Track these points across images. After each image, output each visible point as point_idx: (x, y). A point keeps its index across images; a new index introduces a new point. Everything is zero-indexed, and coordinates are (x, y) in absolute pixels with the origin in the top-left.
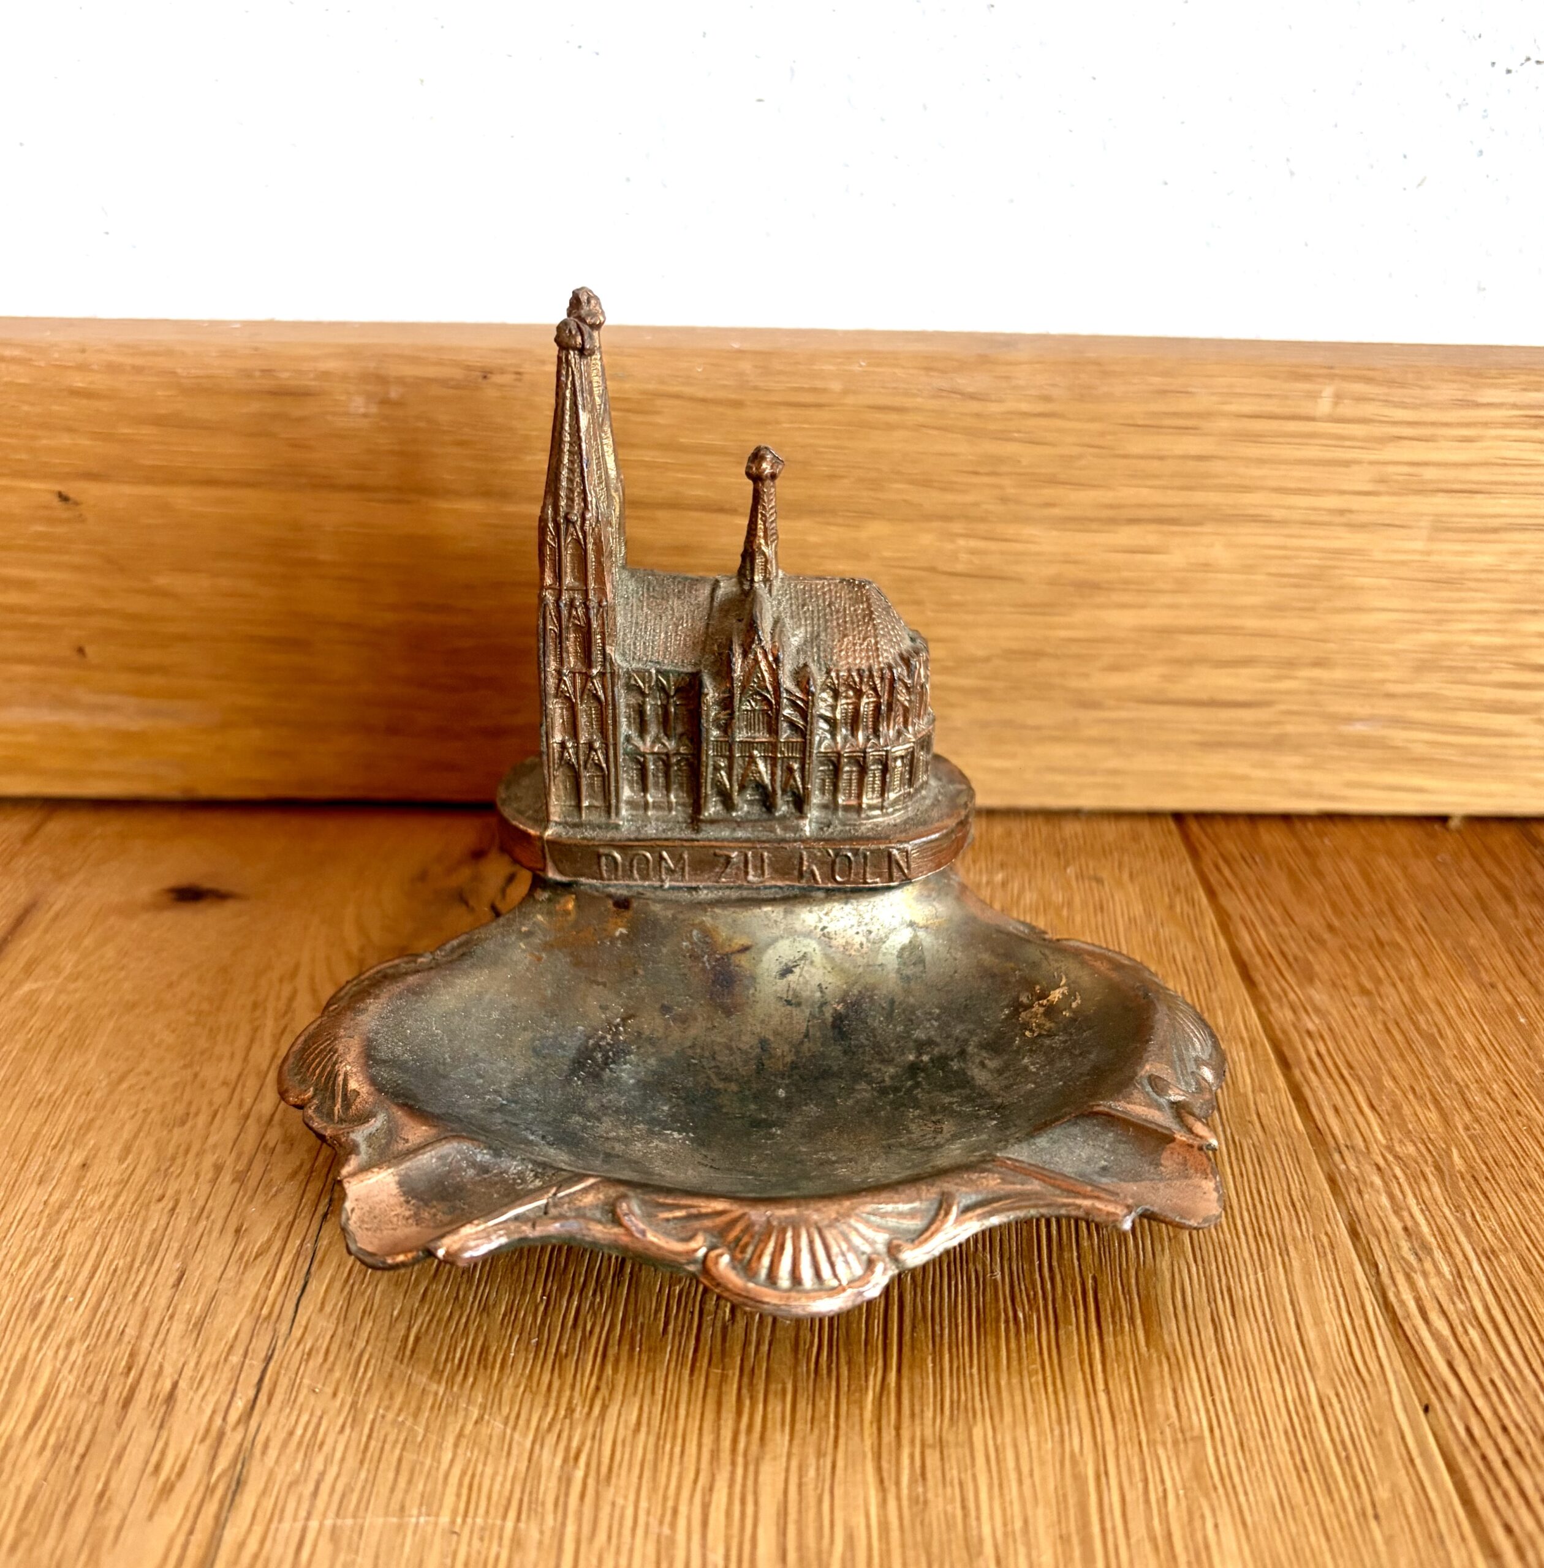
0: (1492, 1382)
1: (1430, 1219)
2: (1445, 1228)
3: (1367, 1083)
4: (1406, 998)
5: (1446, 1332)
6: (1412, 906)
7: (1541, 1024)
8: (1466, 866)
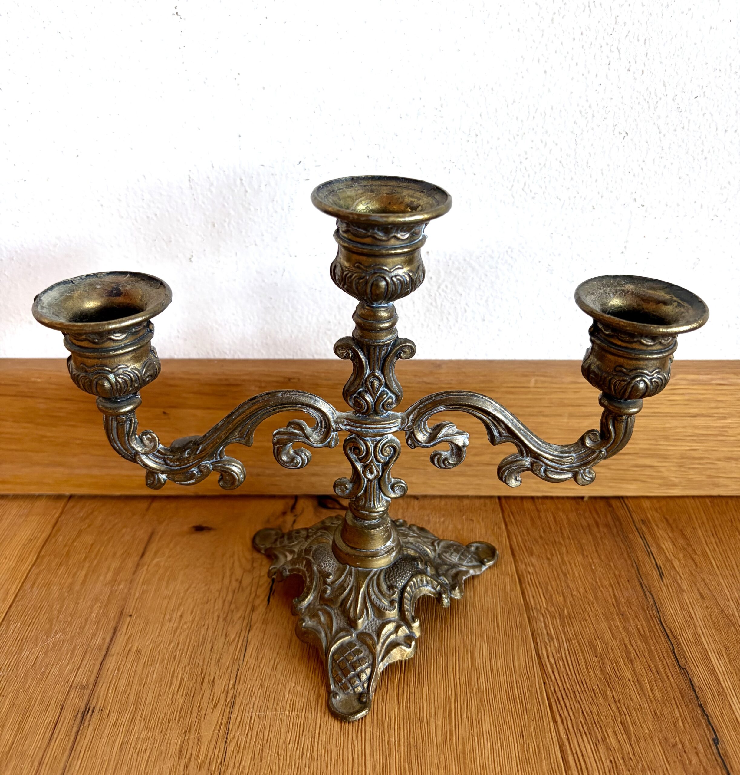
0: (563, 676)
1: (555, 630)
2: (558, 632)
3: (544, 588)
4: (560, 561)
5: (553, 662)
6: (567, 529)
7: (599, 569)
8: (587, 514)
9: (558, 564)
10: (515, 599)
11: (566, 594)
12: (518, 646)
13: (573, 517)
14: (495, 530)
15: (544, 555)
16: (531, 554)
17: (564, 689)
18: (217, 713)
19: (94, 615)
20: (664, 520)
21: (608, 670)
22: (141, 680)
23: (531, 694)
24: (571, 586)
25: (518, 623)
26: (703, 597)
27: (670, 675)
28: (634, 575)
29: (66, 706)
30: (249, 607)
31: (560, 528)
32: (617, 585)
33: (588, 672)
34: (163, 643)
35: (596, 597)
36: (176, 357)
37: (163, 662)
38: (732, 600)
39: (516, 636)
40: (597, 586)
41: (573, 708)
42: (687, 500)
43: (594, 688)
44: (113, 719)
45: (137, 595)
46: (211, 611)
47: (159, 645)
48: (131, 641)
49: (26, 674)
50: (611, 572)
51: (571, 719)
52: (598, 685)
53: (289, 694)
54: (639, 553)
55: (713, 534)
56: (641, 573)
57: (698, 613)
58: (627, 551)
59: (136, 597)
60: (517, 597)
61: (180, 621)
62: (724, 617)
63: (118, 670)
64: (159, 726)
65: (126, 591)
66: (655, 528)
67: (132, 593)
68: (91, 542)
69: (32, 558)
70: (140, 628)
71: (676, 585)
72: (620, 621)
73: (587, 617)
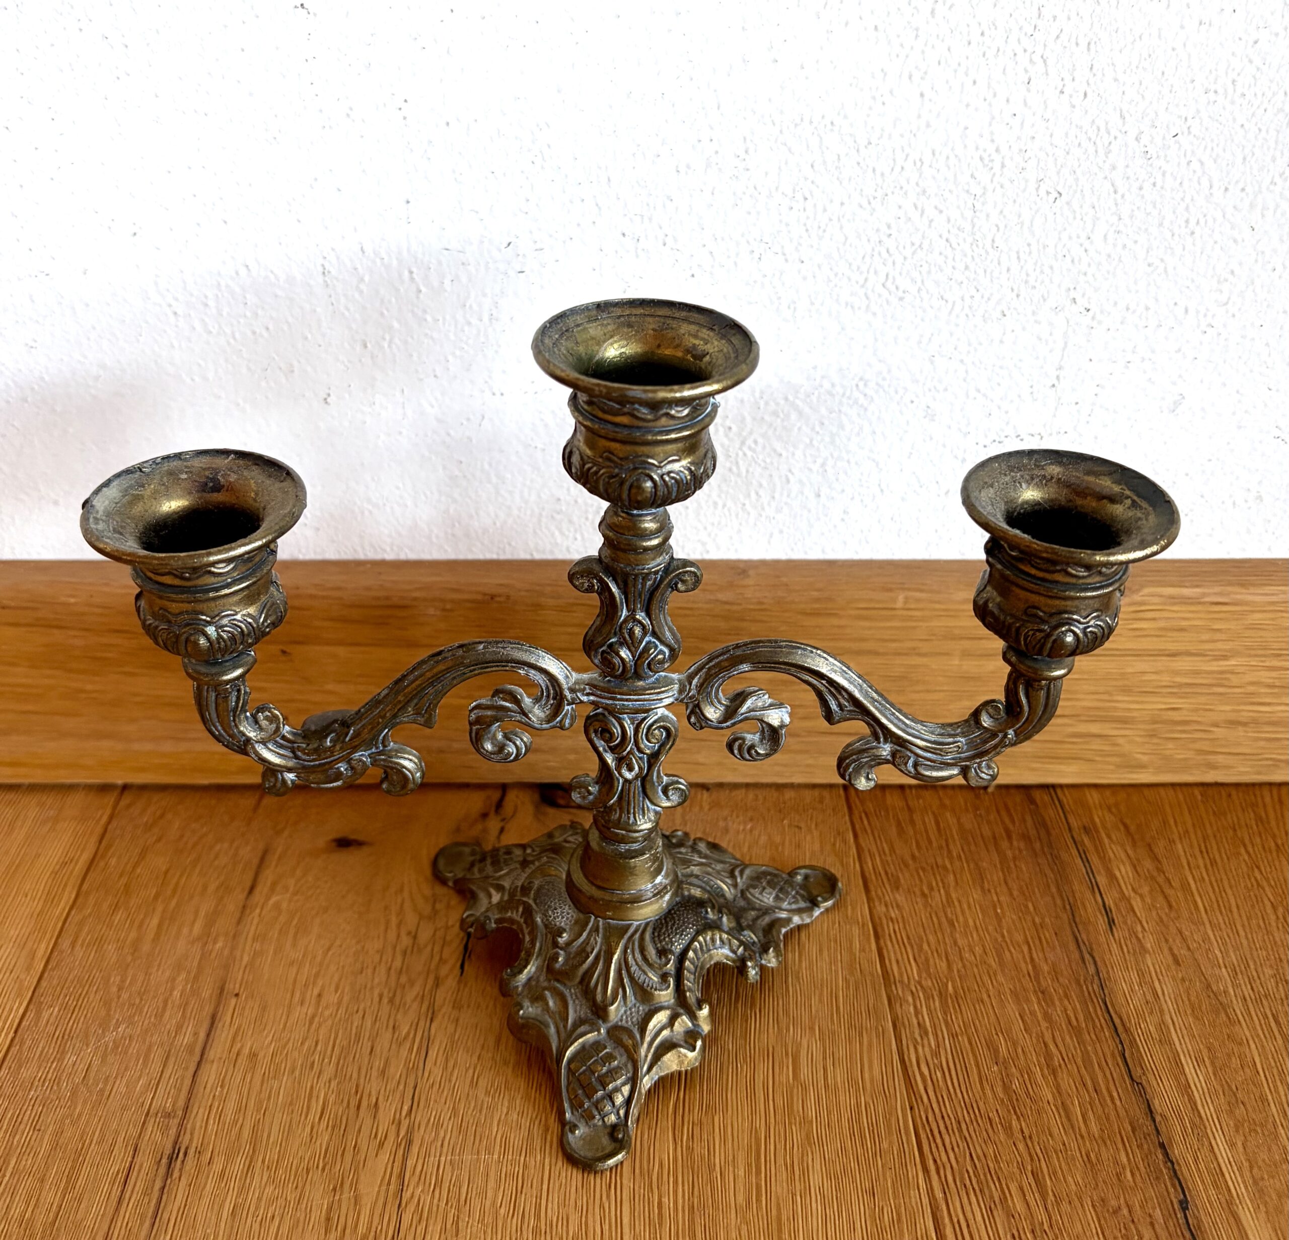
0: (942, 1096)
1: (931, 1019)
2: (937, 1023)
3: (915, 947)
4: (944, 899)
5: (926, 1072)
6: (958, 843)
7: (1008, 914)
8: (992, 817)
9: (941, 906)
10: (867, 965)
11: (951, 957)
12: (870, 1042)
13: (968, 821)
14: (838, 845)
15: (917, 890)
16: (897, 888)
17: (943, 1117)
18: (385, 1156)
19: (177, 995)
20: (1122, 828)
21: (1015, 1084)
22: (259, 1104)
23: (889, 1127)
24: (960, 942)
25: (871, 1006)
26: (1177, 962)
27: (1115, 1094)
28: (1067, 926)
29: (143, 1146)
30: (430, 981)
31: (947, 841)
32: (1037, 942)
33: (983, 1090)
34: (291, 1041)
35: (1001, 963)
36: (301, 557)
37: (293, 1072)
38: (1226, 967)
39: (866, 1029)
40: (1004, 945)
41: (956, 1149)
42: (1162, 791)
43: (991, 1115)
44: (217, 1166)
45: (246, 959)
46: (369, 986)
47: (286, 1045)
48: (239, 1038)
49: (74, 1093)
50: (1029, 918)
51: (951, 1166)
52: (997, 1111)
53: (498, 1125)
54: (1076, 887)
55: (1201, 852)
56: (1077, 920)
57: (1167, 989)
58: (1056, 880)
59: (244, 964)
60: (870, 962)
61: (318, 1003)
62: (1209, 997)
63: (221, 1086)
64: (292, 1177)
65: (226, 953)
66: (1106, 841)
67: (238, 958)
68: (164, 868)
69: (69, 896)
70: (254, 1015)
71: (1134, 940)
72: (1039, 1003)
73: (985, 996)
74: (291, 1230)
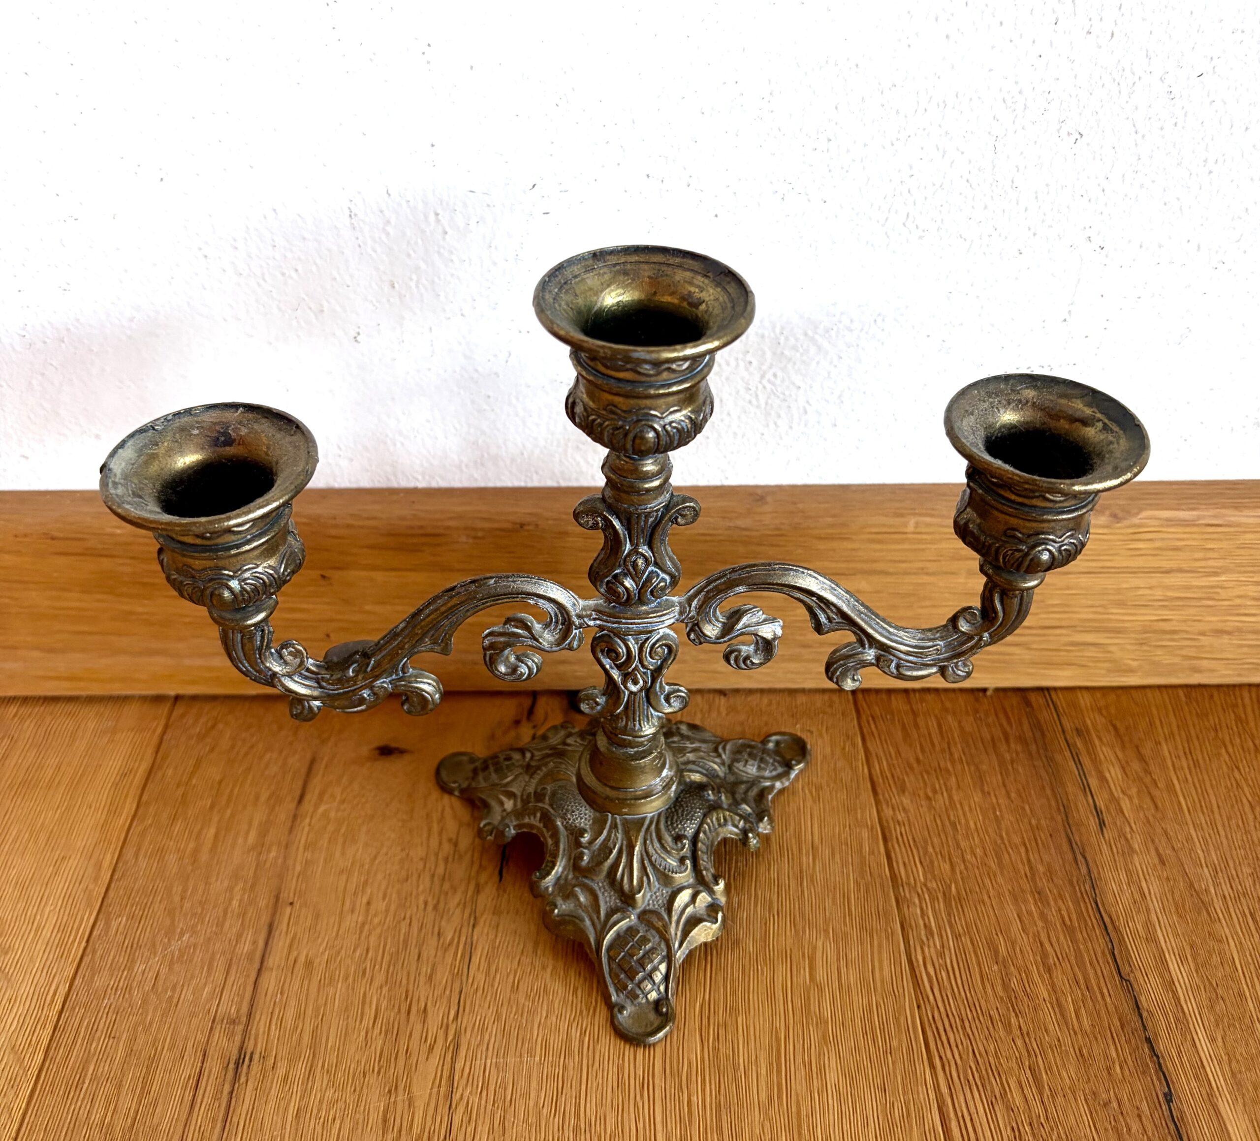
0: (947, 996)
1: (936, 920)
2: (941, 924)
3: (920, 850)
5: (932, 973)
6: (959, 746)
7: (1006, 816)
8: (990, 720)
9: (944, 809)
10: (876, 867)
11: (955, 859)
12: (880, 946)
13: (969, 724)
14: (847, 749)
15: (922, 793)
16: (903, 789)
17: (948, 1016)
18: (435, 1059)
19: (235, 903)
20: (1111, 728)
21: (1014, 983)
22: (317, 1009)
23: (898, 1023)
24: (962, 845)
25: (881, 908)
26: (1163, 863)
27: (1105, 991)
28: (1061, 827)
29: (211, 1052)
30: (472, 887)
31: (949, 744)
32: (1034, 844)
33: (984, 988)
34: (344, 949)
35: (1000, 865)
37: (347, 979)
38: (1207, 866)
39: (877, 931)
40: (1002, 846)
41: (960, 1047)
42: (1149, 693)
43: (992, 1013)
44: (281, 1071)
45: (298, 868)
46: (414, 894)
47: (339, 953)
48: (295, 946)
49: (145, 1001)
50: (1026, 820)
51: (956, 1064)
52: (997, 1009)
53: (538, 1029)
54: (1070, 788)
55: (1185, 753)
56: (1071, 822)
57: (1153, 887)
58: (1051, 784)
59: (296, 874)
60: (879, 864)
61: (367, 911)
62: (1192, 895)
63: (281, 993)
64: (350, 1081)
65: (280, 861)
66: (1097, 742)
67: (290, 867)
68: (218, 778)
69: (130, 807)
70: (308, 924)
71: (1123, 841)
72: (1036, 904)
73: (986, 897)
74: (353, 1130)
